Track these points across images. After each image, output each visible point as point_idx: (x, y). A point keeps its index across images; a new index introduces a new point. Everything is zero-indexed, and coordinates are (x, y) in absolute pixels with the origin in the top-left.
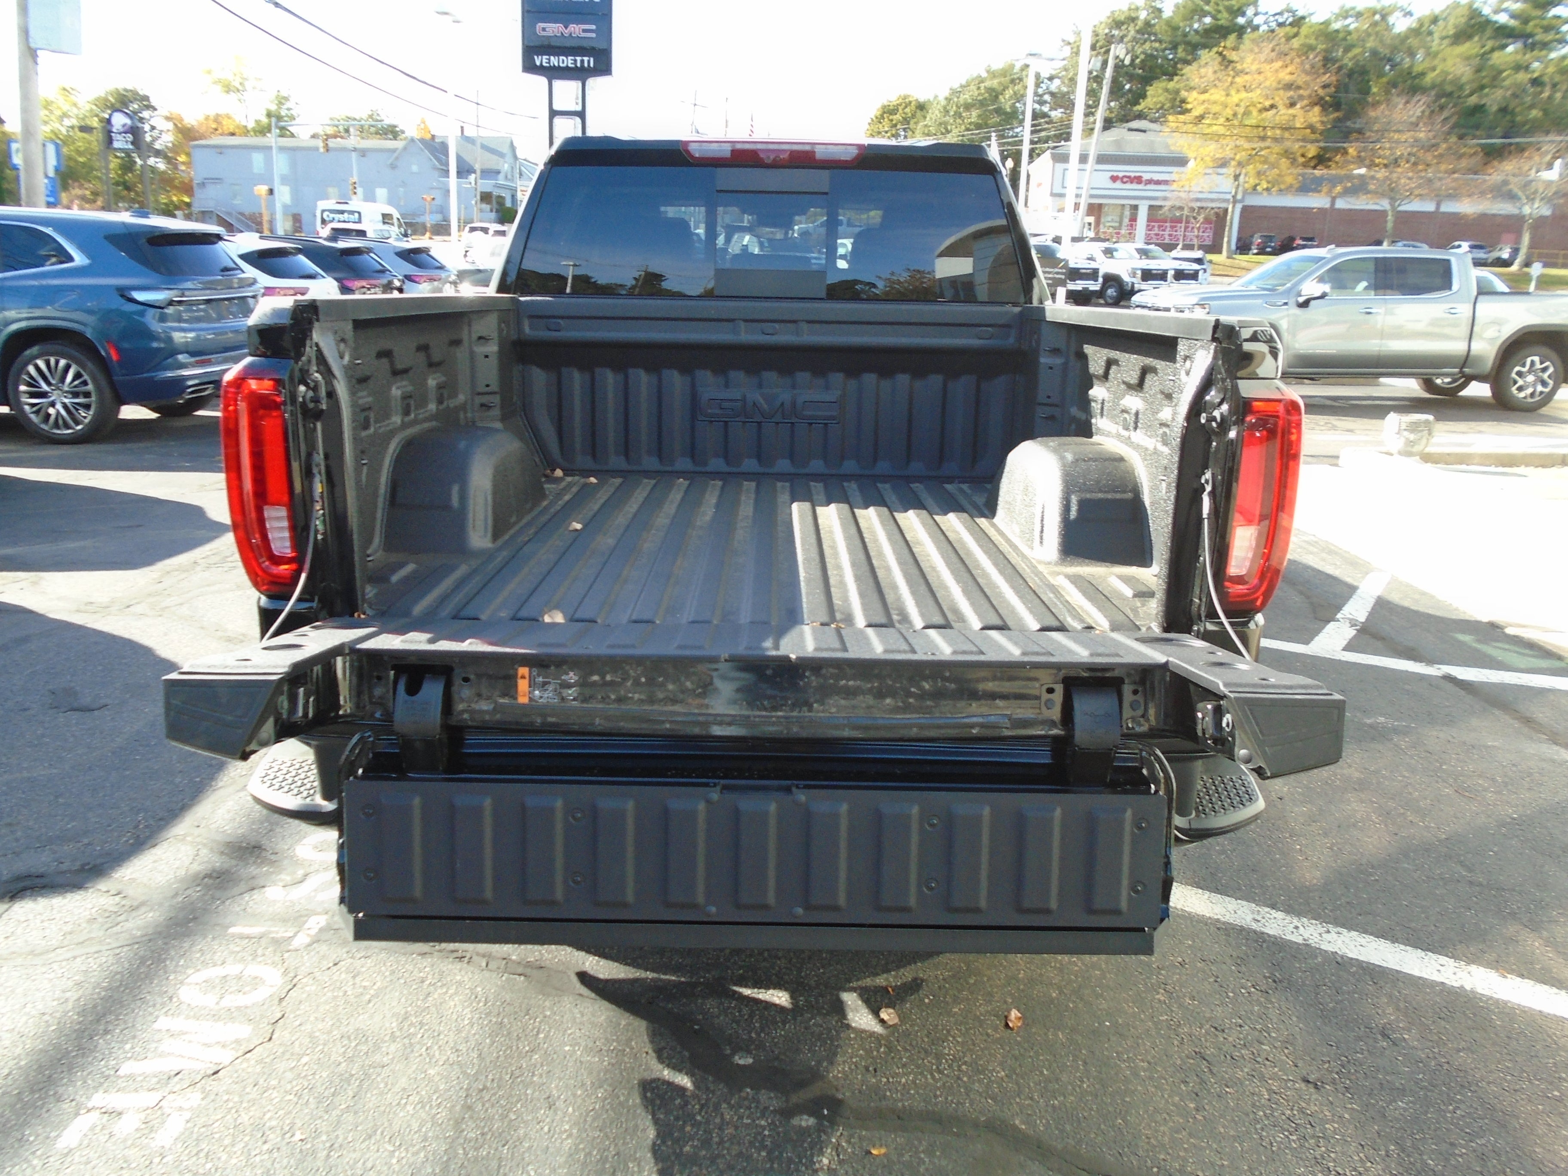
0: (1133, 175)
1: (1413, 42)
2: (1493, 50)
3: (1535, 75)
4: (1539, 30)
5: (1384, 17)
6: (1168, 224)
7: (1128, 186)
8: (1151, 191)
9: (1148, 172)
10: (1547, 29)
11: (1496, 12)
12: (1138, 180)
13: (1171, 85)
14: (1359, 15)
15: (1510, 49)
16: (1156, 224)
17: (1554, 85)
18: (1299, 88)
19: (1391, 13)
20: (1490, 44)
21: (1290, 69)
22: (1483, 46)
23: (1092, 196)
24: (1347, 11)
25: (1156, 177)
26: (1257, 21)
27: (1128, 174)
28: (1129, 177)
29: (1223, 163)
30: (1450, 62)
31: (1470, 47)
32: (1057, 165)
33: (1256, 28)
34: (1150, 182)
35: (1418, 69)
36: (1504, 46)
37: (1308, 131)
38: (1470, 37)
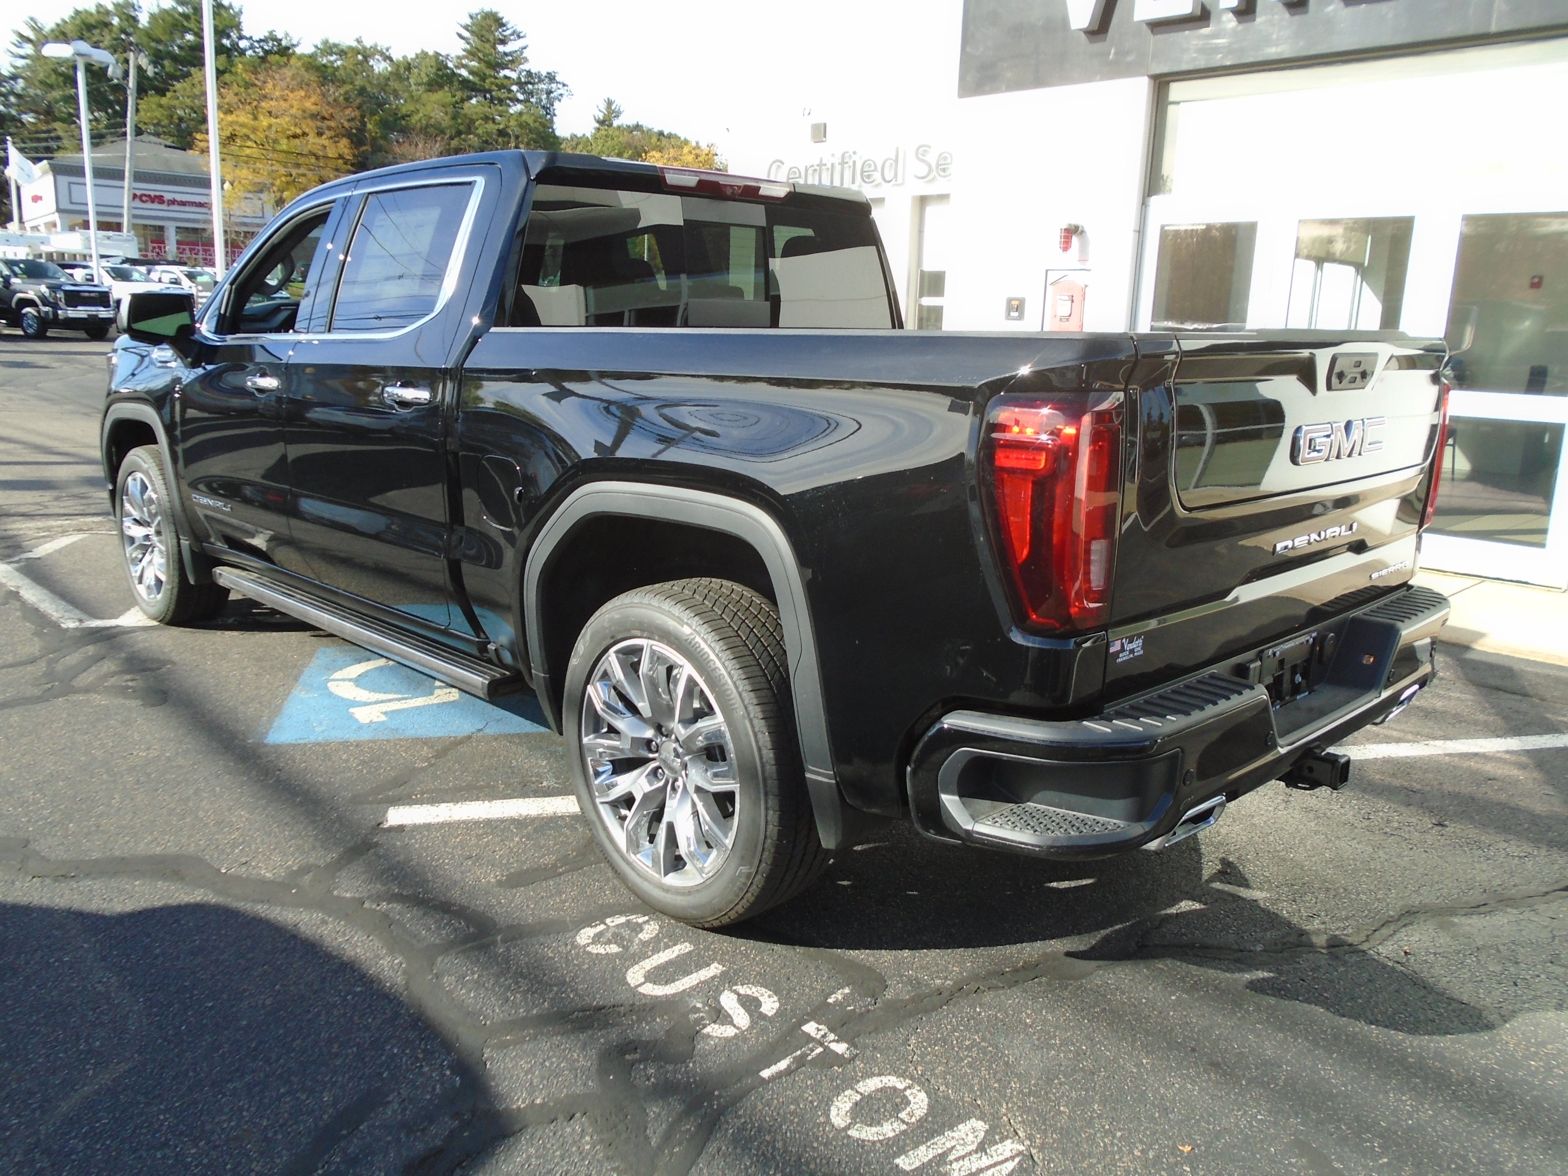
0: (152, 194)
1: (394, 84)
2: (463, 101)
3: (501, 127)
4: (494, 88)
5: (366, 58)
6: (200, 248)
7: (149, 205)
8: (176, 212)
9: (169, 192)
10: (501, 87)
11: (457, 67)
12: (160, 199)
13: (164, 101)
14: (342, 53)
15: (474, 101)
16: (187, 247)
17: (517, 137)
18: (324, 118)
19: (372, 56)
20: (459, 95)
21: (313, 100)
22: (454, 96)
23: (135, 216)
24: (330, 48)
25: (179, 198)
26: (243, 44)
27: (147, 193)
28: (149, 196)
29: (261, 189)
30: (429, 107)
31: (443, 96)
32: (59, 177)
33: (242, 52)
34: (173, 202)
35: (404, 110)
36: (470, 98)
37: (341, 161)
38: (441, 87)
